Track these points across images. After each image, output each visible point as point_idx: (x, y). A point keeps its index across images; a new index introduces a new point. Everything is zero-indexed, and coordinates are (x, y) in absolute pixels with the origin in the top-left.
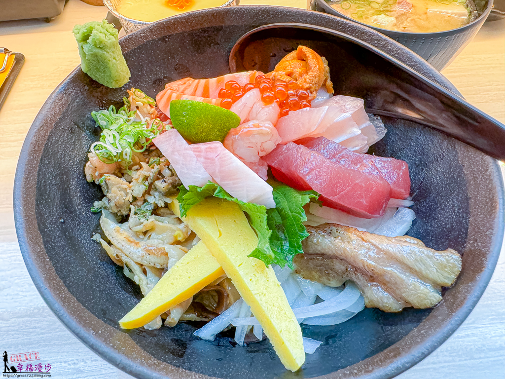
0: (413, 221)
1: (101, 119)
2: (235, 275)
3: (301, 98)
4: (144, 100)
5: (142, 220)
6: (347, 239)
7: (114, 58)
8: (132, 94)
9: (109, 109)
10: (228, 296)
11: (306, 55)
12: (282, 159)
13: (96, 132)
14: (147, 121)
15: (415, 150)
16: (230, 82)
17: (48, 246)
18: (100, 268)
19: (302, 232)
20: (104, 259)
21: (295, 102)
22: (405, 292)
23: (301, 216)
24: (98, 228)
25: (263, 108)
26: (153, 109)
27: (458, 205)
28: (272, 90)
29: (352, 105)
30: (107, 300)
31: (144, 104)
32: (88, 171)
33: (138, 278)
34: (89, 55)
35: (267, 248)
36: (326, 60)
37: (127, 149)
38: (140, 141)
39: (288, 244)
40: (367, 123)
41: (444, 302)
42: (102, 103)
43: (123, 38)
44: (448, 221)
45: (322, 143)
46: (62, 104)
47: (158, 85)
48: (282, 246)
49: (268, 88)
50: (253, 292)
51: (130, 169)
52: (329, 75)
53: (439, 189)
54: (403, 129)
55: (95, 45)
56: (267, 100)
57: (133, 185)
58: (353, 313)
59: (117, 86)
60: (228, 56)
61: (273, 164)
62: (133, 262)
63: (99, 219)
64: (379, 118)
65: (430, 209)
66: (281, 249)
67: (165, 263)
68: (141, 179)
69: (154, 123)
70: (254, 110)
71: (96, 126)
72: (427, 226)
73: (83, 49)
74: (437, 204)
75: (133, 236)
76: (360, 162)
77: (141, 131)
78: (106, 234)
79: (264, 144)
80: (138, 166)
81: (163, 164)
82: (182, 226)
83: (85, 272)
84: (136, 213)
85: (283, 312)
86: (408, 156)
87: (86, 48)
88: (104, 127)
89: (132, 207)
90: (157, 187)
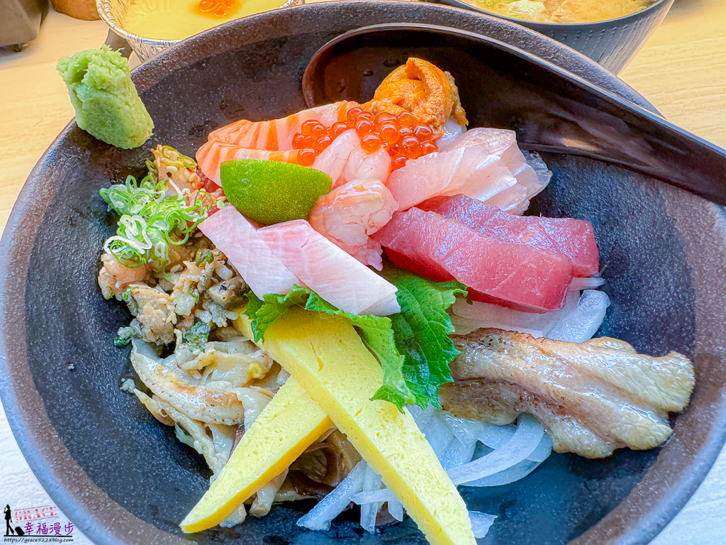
0: (607, 309)
1: (114, 199)
2: (352, 428)
3: (422, 138)
4: (179, 162)
5: (196, 351)
6: (519, 352)
7: (127, 104)
8: (159, 155)
9: (127, 182)
10: (342, 456)
11: (421, 71)
12: (403, 235)
13: (110, 220)
14: (186, 193)
15: (597, 200)
16: (308, 123)
17: (53, 414)
18: (139, 435)
19: (449, 350)
20: (145, 420)
21: (412, 145)
22: (615, 427)
23: (445, 325)
24: (129, 371)
25: (364, 159)
26: (194, 175)
27: (674, 281)
28: (375, 130)
29: (500, 141)
30: (157, 487)
31: (178, 169)
32: (104, 283)
33: (200, 443)
34: (86, 103)
35: (403, 387)
36: (451, 77)
37: (160, 243)
38: (178, 227)
39: (427, 369)
40: (524, 166)
41: (675, 437)
42: (115, 173)
43: (137, 69)
44: (661, 306)
45: (460, 204)
46: (52, 182)
47: (198, 135)
48: (418, 372)
49: (369, 127)
50: (383, 454)
51: (168, 271)
52: (457, 98)
53: (641, 257)
54: (575, 170)
55: (95, 87)
56: (370, 145)
57: (176, 298)
58: (536, 463)
59: (136, 145)
60: (301, 82)
61: (389, 245)
62: (189, 420)
63: (129, 355)
64: (538, 155)
65: (631, 289)
66: (418, 377)
67: (240, 416)
68: (186, 287)
69: (198, 198)
70: (352, 164)
71: (108, 211)
72: (629, 315)
73: (76, 93)
74: (641, 281)
75: (184, 377)
76: (522, 230)
77: (179, 212)
78: (143, 378)
79: (373, 217)
80: (179, 266)
81: (218, 258)
82: (258, 354)
83: (117, 445)
84: (184, 341)
85: (434, 481)
86: (588, 209)
87: (81, 92)
88: (121, 211)
89: (177, 332)
90: (213, 297)
